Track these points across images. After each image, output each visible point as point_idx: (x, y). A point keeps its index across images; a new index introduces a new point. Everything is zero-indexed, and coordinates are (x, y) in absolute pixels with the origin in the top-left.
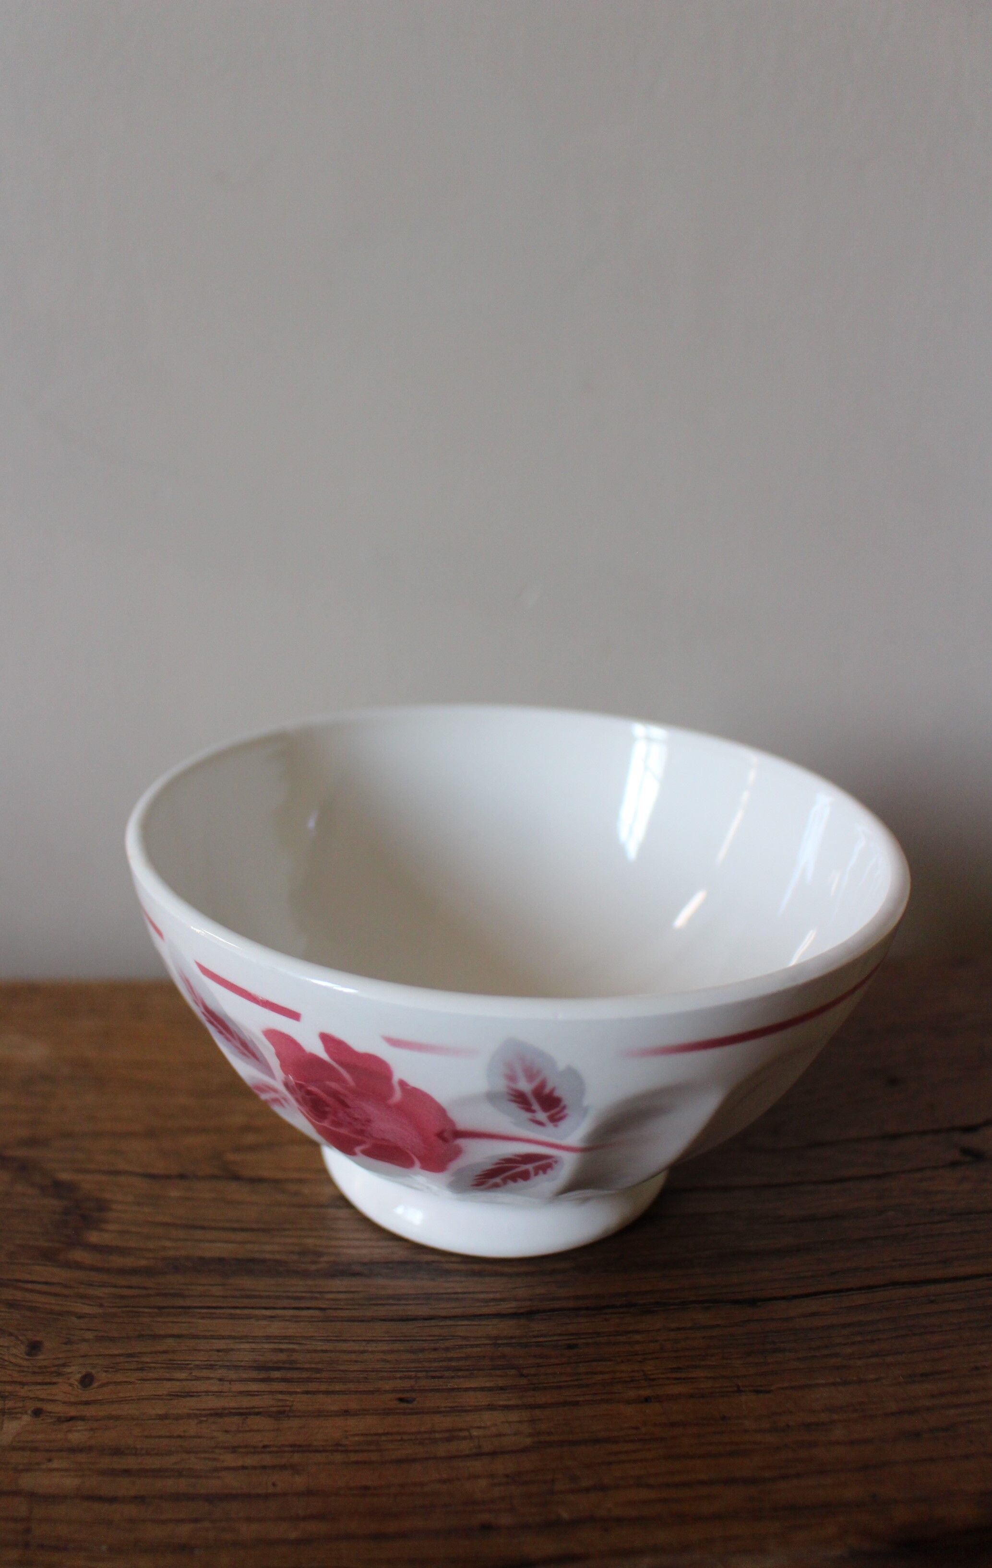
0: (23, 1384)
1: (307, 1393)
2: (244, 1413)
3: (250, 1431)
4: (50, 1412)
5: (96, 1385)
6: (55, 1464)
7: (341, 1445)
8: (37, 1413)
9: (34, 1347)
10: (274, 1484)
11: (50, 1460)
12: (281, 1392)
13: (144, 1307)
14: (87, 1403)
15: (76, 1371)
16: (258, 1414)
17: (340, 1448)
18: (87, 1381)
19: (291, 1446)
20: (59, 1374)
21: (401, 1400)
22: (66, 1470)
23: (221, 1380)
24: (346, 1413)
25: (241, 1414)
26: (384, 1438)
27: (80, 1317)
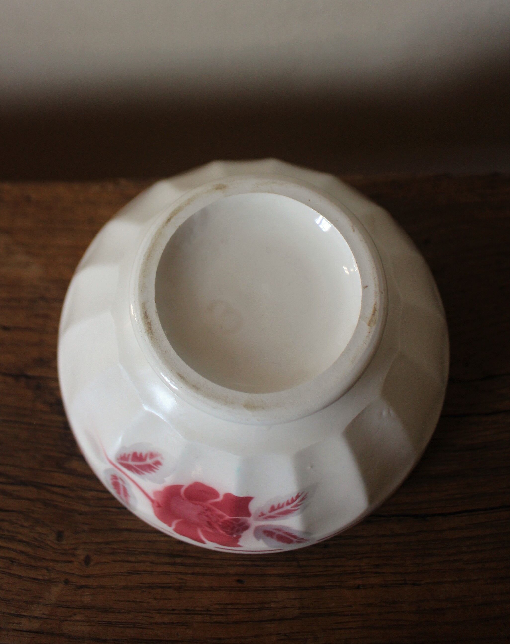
0: (58, 561)
1: (193, 574)
2: (163, 587)
3: (166, 599)
4: (72, 582)
5: (92, 563)
6: (77, 618)
7: (209, 611)
8: (67, 582)
9: (60, 536)
10: (178, 635)
11: (75, 615)
12: (181, 573)
13: (113, 507)
14: (88, 576)
15: (81, 553)
16: (170, 587)
17: (209, 613)
18: (87, 560)
19: (186, 610)
20: (74, 555)
21: (239, 581)
22: (83, 621)
23: (152, 563)
24: (211, 589)
25: (161, 587)
26: (230, 607)
27: (81, 513)
